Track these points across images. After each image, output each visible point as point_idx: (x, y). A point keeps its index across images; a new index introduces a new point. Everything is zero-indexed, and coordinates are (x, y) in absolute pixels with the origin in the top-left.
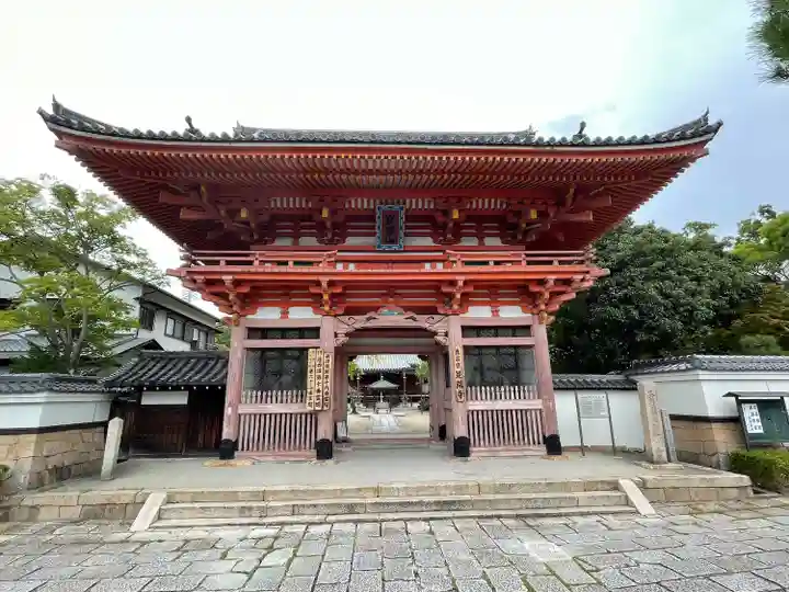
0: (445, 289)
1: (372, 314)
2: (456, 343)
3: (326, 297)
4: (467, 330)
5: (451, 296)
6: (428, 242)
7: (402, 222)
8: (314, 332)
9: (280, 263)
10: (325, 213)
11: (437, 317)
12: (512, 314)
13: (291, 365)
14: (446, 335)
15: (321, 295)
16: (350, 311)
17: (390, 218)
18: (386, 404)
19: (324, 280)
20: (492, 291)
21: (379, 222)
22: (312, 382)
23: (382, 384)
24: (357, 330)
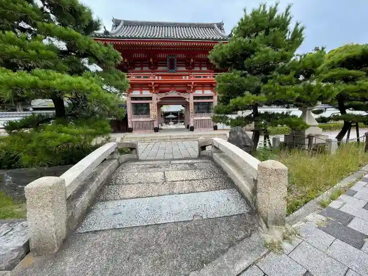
0: (188, 85)
1: (167, 93)
2: (192, 101)
3: (153, 88)
4: (195, 98)
5: (190, 87)
6: (184, 69)
7: (175, 62)
8: (150, 98)
9: (138, 77)
10: (151, 60)
11: (186, 94)
12: (208, 92)
13: (145, 108)
14: (189, 99)
15: (152, 87)
16: (161, 92)
17: (172, 61)
18: (172, 123)
19: (153, 83)
20: (203, 86)
21: (168, 62)
22: (152, 112)
23: (171, 116)
24: (163, 98)
